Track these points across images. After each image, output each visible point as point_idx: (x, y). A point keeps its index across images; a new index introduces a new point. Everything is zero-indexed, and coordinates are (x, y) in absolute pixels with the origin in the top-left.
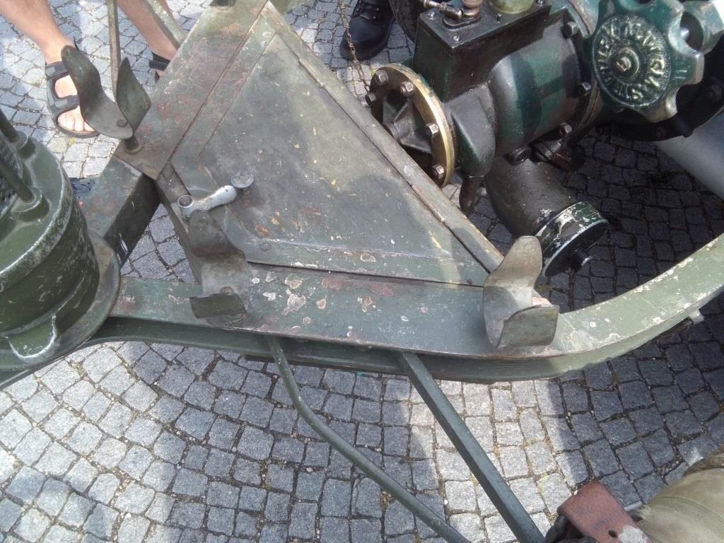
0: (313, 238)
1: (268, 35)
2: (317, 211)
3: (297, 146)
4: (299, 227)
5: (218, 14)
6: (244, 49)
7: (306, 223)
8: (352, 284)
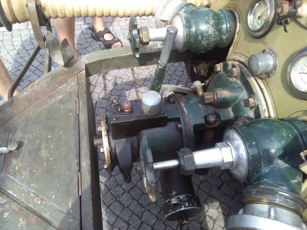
0: (25, 182)
1: (73, 84)
2: (35, 170)
3: (49, 137)
4: (23, 175)
5: (62, 70)
6: (60, 88)
7: (28, 173)
8: (23, 210)
